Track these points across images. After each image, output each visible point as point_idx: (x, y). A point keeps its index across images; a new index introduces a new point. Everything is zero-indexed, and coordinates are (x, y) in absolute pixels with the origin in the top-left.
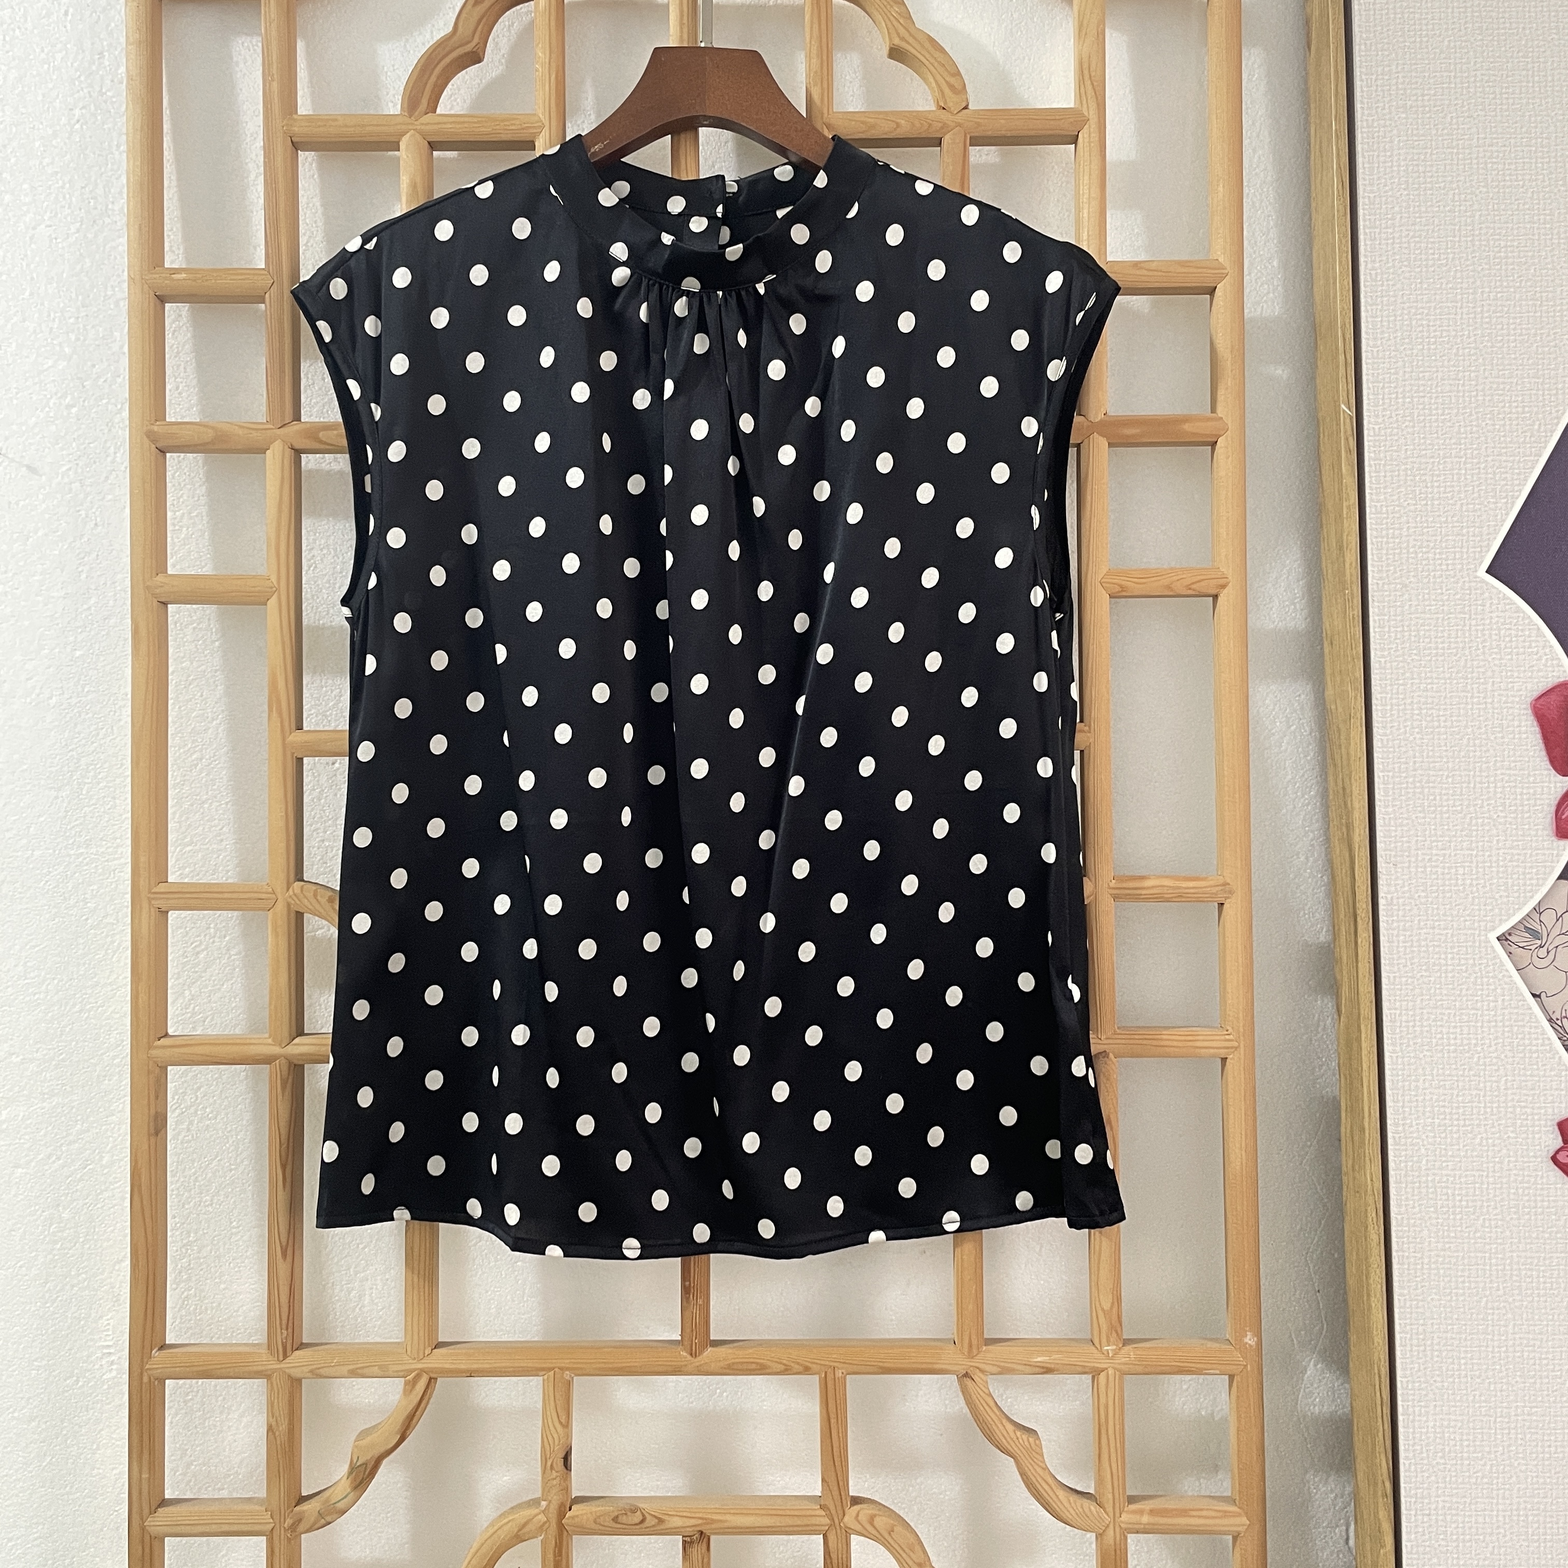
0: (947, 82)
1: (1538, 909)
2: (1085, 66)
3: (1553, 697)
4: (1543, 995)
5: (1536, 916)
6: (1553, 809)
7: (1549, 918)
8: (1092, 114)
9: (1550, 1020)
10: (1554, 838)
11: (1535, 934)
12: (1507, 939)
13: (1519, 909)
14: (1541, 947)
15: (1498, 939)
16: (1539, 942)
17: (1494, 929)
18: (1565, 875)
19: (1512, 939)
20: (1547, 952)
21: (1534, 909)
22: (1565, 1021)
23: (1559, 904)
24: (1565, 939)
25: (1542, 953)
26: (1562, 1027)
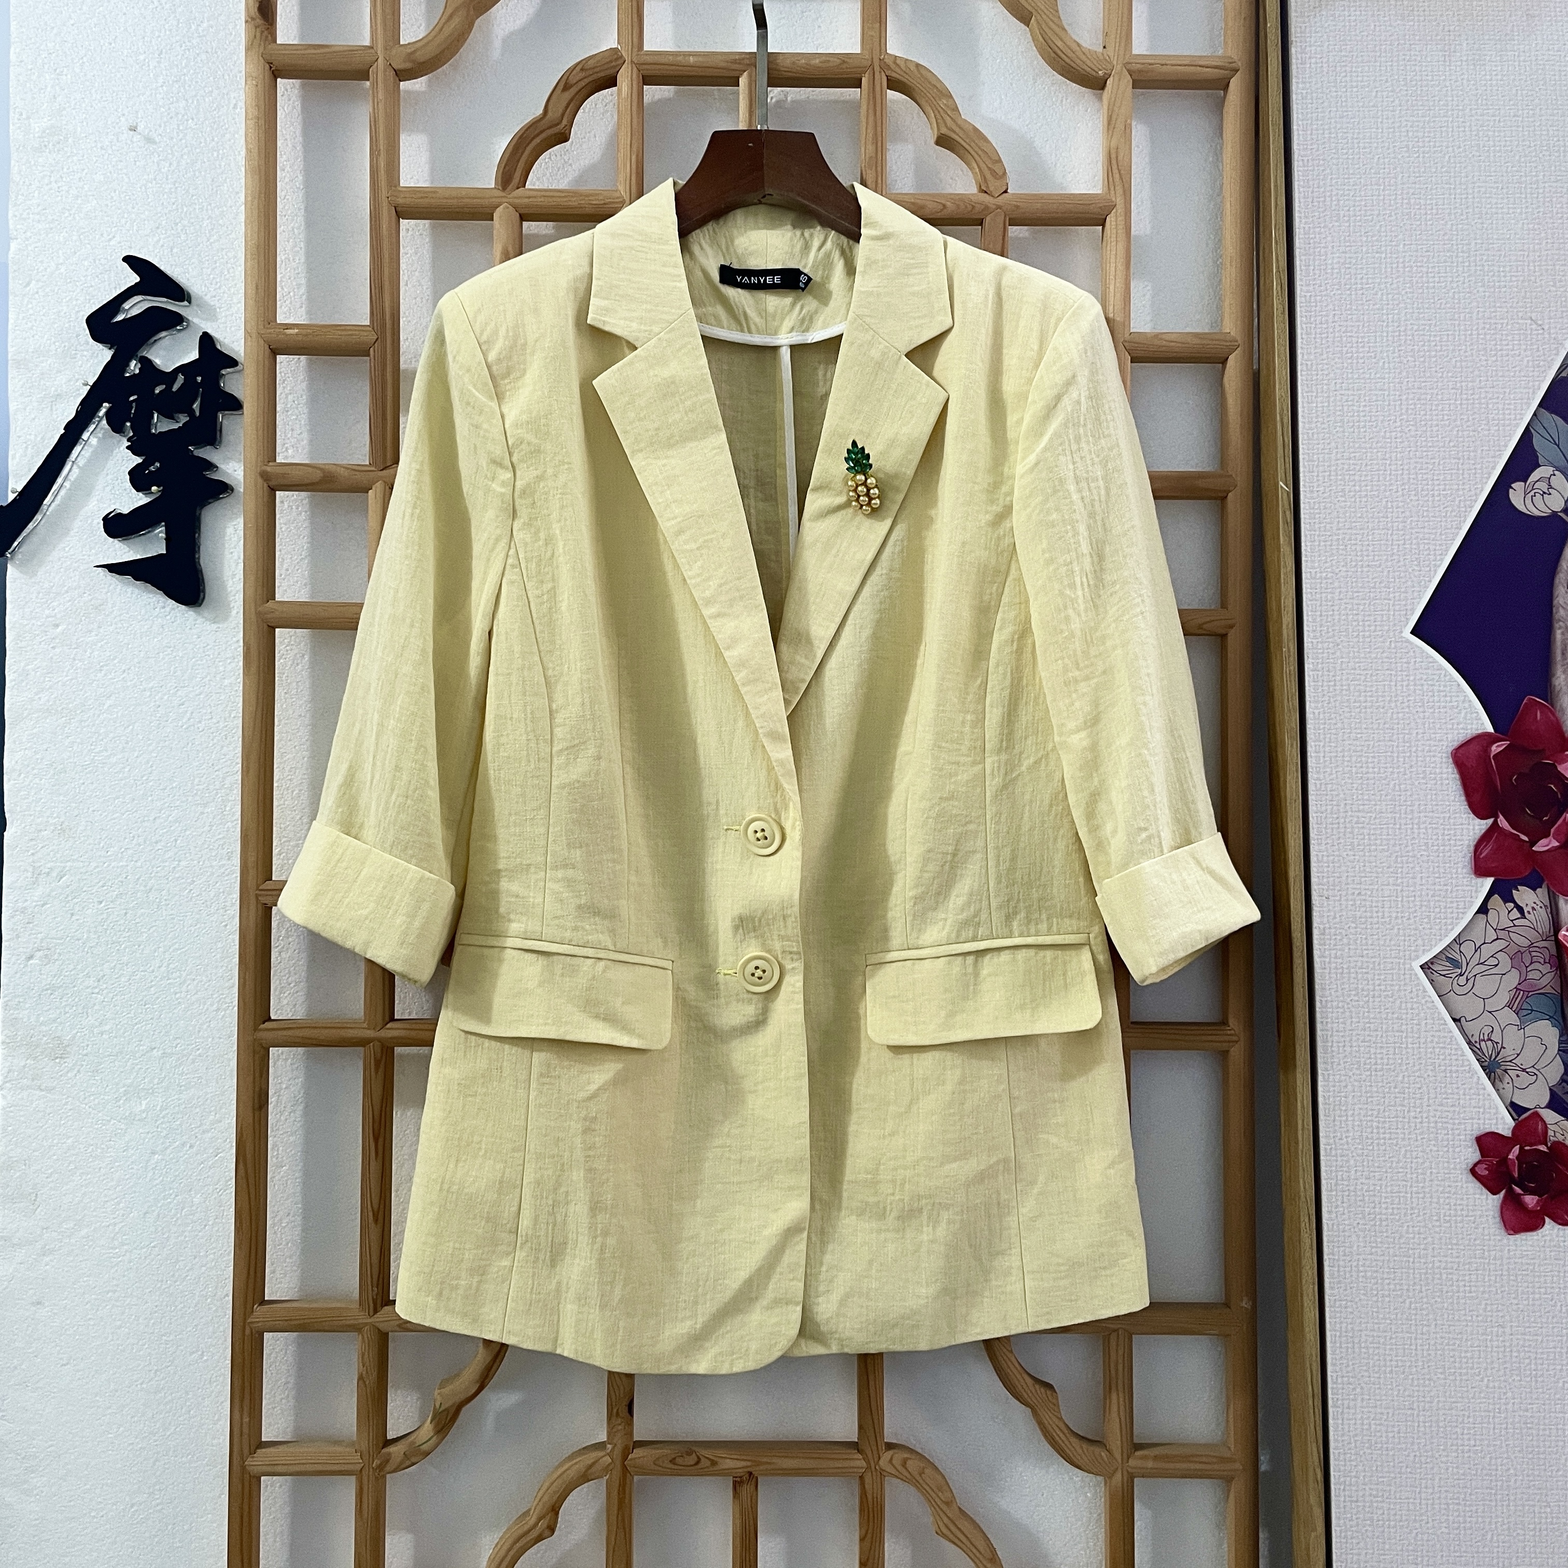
0: (989, 169)
1: (1458, 941)
2: (1113, 156)
3: (1470, 746)
4: (1463, 1020)
5: (1456, 947)
6: (1473, 848)
7: (1468, 949)
8: (1119, 201)
9: (1469, 1043)
10: (1473, 876)
11: (1455, 964)
12: (1429, 968)
13: (1440, 940)
14: (1461, 975)
15: (1421, 967)
16: (1459, 971)
17: (1417, 957)
18: (1483, 909)
19: (1435, 967)
20: (1467, 980)
21: (1455, 940)
22: (1483, 1044)
23: (1477, 935)
24: (1483, 968)
25: (1462, 980)
26: (1481, 1049)
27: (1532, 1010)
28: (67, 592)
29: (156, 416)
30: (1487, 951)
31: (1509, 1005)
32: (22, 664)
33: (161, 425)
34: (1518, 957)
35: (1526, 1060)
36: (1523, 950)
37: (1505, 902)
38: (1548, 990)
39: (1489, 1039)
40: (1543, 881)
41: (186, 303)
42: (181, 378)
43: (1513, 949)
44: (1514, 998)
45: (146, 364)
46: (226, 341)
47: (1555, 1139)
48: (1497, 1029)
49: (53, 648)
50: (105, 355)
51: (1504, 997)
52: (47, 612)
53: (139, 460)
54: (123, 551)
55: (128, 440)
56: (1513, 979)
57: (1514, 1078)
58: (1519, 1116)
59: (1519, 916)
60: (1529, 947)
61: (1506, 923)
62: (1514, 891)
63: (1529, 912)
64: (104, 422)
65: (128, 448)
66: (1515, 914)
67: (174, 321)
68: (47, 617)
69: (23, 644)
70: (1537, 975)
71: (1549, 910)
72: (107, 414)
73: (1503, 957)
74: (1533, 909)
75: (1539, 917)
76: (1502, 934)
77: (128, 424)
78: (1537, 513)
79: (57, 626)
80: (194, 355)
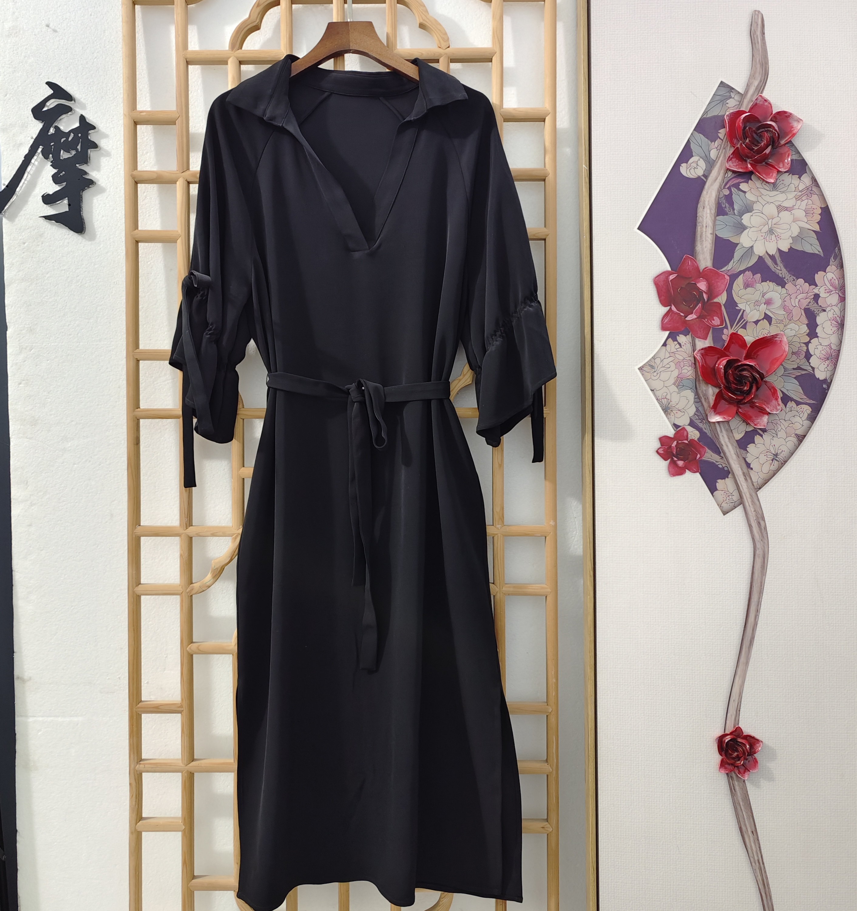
0: (441, 37)
1: (654, 358)
2: (496, 32)
3: (661, 276)
4: (655, 390)
5: (653, 360)
6: (661, 319)
7: (658, 361)
8: (498, 51)
9: (657, 399)
10: (661, 331)
11: (652, 367)
12: (642, 369)
13: (647, 357)
14: (655, 372)
15: (639, 369)
16: (654, 370)
17: (637, 365)
18: (665, 345)
19: (644, 369)
20: (657, 374)
21: (653, 357)
22: (663, 400)
23: (662, 356)
24: (664, 369)
25: (655, 374)
26: (662, 402)
27: (683, 386)
28: (28, 229)
29: (62, 151)
30: (666, 361)
31: (674, 384)
32: (11, 260)
33: (64, 155)
34: (678, 364)
35: (680, 406)
36: (680, 361)
37: (674, 341)
38: (690, 377)
39: (665, 398)
40: (689, 332)
41: (73, 102)
42: (72, 135)
43: (677, 361)
44: (676, 381)
45: (57, 128)
46: (91, 119)
47: (691, 438)
48: (669, 394)
49: (23, 253)
50: (39, 125)
51: (672, 381)
52: (20, 237)
53: (55, 171)
54: (50, 211)
55: (51, 162)
56: (676, 373)
57: (675, 413)
58: (677, 428)
59: (679, 347)
60: (683, 360)
61: (674, 350)
62: (678, 337)
63: (683, 346)
64: (41, 155)
65: (51, 165)
66: (678, 346)
67: (69, 109)
68: (20, 240)
69: (11, 251)
70: (685, 371)
71: (692, 344)
72: (42, 151)
73: (673, 365)
74: (685, 344)
75: (688, 347)
76: (672, 355)
77: (51, 155)
78: (691, 177)
79: (24, 243)
80: (77, 125)
